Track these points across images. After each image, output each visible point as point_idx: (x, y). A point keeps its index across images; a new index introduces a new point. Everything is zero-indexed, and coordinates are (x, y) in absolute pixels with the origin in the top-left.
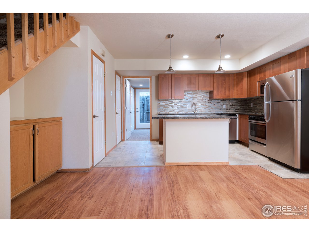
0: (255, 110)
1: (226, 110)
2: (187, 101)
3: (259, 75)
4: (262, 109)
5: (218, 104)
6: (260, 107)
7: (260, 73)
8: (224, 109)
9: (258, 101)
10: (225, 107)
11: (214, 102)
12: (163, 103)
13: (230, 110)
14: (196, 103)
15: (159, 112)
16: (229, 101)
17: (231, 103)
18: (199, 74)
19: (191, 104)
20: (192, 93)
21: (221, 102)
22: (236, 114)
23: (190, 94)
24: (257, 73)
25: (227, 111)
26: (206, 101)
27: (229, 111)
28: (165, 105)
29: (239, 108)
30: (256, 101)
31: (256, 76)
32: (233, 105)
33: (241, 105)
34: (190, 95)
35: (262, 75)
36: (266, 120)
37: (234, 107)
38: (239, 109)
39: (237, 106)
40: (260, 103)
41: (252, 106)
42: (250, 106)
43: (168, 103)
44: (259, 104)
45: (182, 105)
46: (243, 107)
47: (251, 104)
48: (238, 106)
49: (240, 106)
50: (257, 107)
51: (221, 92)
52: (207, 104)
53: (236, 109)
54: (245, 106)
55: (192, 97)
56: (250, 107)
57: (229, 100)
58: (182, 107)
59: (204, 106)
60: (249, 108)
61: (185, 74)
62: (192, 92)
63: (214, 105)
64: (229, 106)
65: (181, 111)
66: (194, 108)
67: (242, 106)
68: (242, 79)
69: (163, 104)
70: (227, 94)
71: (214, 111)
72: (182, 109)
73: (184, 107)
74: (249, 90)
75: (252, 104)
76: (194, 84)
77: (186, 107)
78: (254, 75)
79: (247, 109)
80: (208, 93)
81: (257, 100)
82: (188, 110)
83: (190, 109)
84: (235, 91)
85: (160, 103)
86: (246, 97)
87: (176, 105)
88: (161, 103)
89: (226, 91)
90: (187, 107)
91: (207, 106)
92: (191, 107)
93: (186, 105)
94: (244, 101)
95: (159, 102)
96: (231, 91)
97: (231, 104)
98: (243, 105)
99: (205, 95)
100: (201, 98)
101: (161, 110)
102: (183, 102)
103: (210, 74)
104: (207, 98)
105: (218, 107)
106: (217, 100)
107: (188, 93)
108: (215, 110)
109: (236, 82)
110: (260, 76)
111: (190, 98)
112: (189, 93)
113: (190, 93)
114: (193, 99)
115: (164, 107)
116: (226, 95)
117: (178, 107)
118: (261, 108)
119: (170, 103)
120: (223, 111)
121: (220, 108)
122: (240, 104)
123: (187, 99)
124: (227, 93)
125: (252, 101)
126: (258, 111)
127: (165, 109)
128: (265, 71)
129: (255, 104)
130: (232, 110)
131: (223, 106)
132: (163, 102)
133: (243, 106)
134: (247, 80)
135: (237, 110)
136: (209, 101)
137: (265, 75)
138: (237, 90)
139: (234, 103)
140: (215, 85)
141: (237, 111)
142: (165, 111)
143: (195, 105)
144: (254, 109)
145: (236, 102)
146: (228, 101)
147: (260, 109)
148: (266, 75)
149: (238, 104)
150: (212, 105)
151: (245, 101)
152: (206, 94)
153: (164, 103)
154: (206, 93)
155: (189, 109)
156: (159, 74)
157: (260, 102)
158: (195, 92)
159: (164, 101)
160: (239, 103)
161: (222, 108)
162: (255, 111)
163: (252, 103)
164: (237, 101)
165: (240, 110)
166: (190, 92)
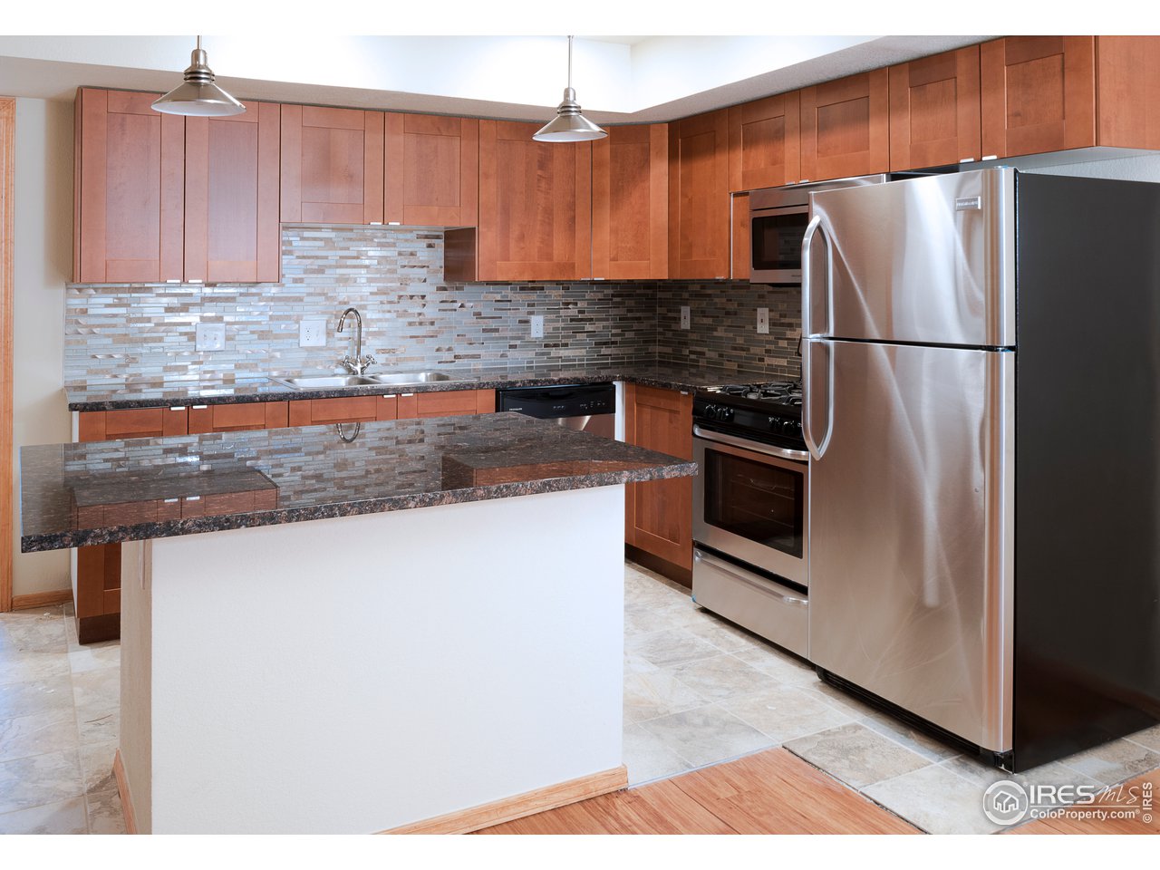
0: (705, 350)
1: (546, 350)
2: (300, 290)
3: (739, 155)
4: (743, 350)
5: (498, 314)
6: (731, 335)
7: (751, 141)
8: (533, 343)
9: (724, 300)
10: (538, 327)
11: (472, 299)
12: (108, 306)
13: (566, 345)
14: (364, 307)
15: (78, 375)
16: (562, 292)
17: (576, 304)
18: (385, 111)
19: (323, 313)
20: (332, 235)
21: (519, 297)
22: (610, 383)
23: (321, 244)
24: (732, 144)
25: (554, 352)
26: (428, 289)
27: (563, 353)
28: (130, 320)
29: (619, 331)
30: (709, 295)
31: (722, 158)
32: (587, 315)
33: (629, 315)
34: (319, 248)
35: (760, 156)
36: (810, 443)
37: (588, 327)
38: (618, 339)
39: (605, 323)
40: (735, 314)
41: (685, 324)
42: (677, 320)
43: (152, 306)
44: (728, 313)
45: (258, 323)
46: (636, 326)
47: (680, 311)
48: (610, 323)
49: (624, 323)
50: (715, 334)
51: (522, 238)
52: (431, 312)
53: (598, 339)
54: (648, 318)
55: (330, 267)
56: (674, 327)
57: (565, 285)
58: (263, 335)
59: (410, 324)
60: (669, 334)
61: (285, 103)
62: (333, 229)
63: (478, 315)
64: (561, 325)
65: (252, 366)
66: (344, 343)
67: (633, 319)
68: (645, 165)
69: (115, 316)
70: (555, 253)
71: (473, 357)
72: (262, 348)
73: (277, 337)
74: (681, 233)
75: (685, 311)
76: (351, 176)
77: (290, 336)
78: (712, 148)
79: (658, 337)
80: (441, 243)
81: (718, 292)
82: (305, 354)
83: (320, 349)
84: (604, 236)
85: (84, 312)
86: (666, 277)
87: (219, 319)
88: (99, 304)
89: (550, 234)
90: (297, 336)
91: (432, 323)
92: (329, 334)
93: (288, 318)
94: (642, 291)
95: (77, 302)
96: (580, 234)
97: (573, 311)
98: (638, 315)
99: (423, 254)
100: (394, 271)
101: (93, 364)
102: (272, 299)
103: (460, 117)
104: (436, 272)
105: (496, 330)
106: (491, 288)
107: (307, 234)
108: (482, 352)
109: (607, 182)
110: (746, 162)
111: (321, 270)
112: (315, 239)
113: (321, 239)
114: (338, 280)
115: (125, 339)
116: (551, 259)
117: (229, 338)
118: (740, 341)
119: (169, 310)
120: (531, 354)
121: (509, 334)
122: (622, 311)
123: (301, 280)
124: (559, 249)
125: (686, 295)
126: (721, 355)
127: (127, 356)
128: (779, 135)
129: (704, 314)
130: (580, 345)
131: (527, 322)
132: (110, 301)
133: (638, 319)
134: (671, 176)
135: (605, 343)
136: (445, 289)
137: (776, 162)
138: (614, 231)
139: (591, 302)
140: (490, 191)
141: (604, 351)
142: (131, 370)
143: (351, 317)
144: (698, 343)
145: (600, 296)
146: (556, 294)
147: (735, 349)
148: (782, 162)
149: (613, 312)
150: (464, 319)
151: (650, 292)
152: (430, 246)
153: (122, 311)
154: (427, 237)
155: (310, 350)
156: (81, 90)
157: (733, 307)
158: (352, 230)
159: (118, 290)
160: (616, 306)
161: (521, 340)
162: (703, 354)
163: (686, 305)
164: (606, 292)
165: (624, 343)
166: (319, 229)
